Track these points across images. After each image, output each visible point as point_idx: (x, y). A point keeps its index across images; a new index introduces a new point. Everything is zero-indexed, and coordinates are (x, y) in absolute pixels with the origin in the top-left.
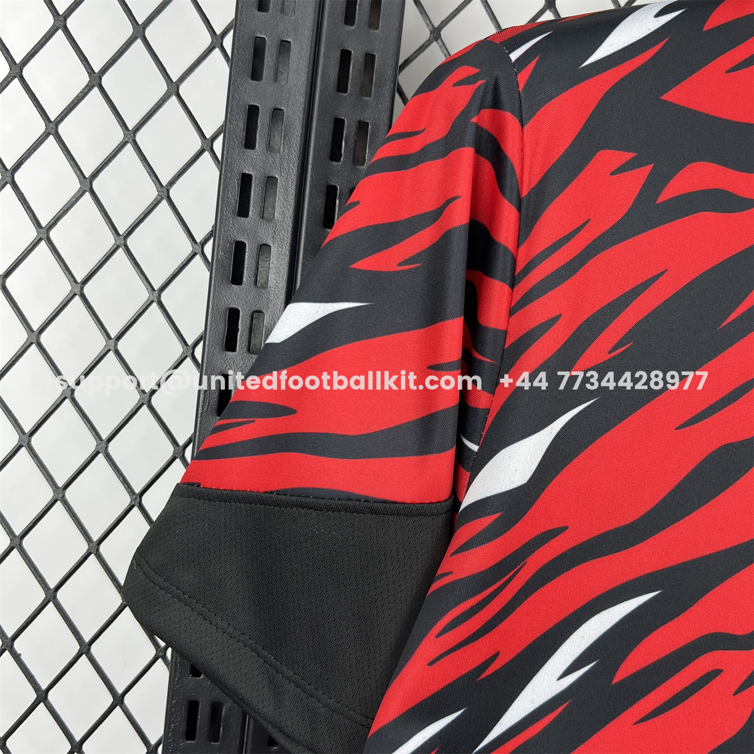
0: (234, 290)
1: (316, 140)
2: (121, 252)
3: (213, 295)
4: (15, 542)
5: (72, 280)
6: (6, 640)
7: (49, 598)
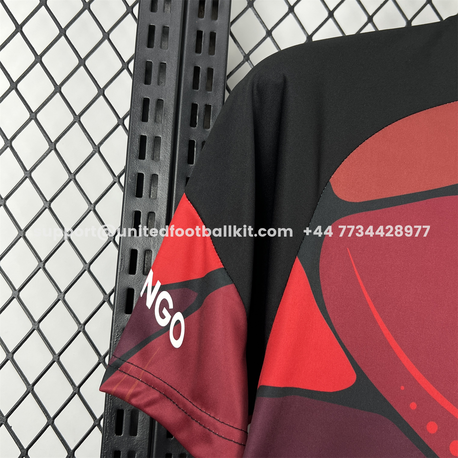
0: (137, 200)
1: (182, 115)
2: (72, 183)
3: (126, 204)
4: (9, 356)
5: (44, 200)
6: (3, 418)
7: (29, 390)
